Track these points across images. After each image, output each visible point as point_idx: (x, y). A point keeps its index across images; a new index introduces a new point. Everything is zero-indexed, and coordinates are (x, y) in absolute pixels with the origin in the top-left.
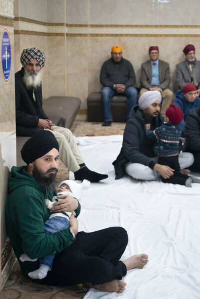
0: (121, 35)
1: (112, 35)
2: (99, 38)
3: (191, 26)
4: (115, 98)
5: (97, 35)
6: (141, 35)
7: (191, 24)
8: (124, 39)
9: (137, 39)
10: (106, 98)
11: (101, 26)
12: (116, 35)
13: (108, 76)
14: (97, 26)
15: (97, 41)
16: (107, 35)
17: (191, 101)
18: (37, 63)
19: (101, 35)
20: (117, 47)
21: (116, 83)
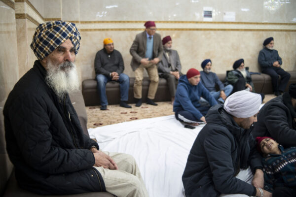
0: (107, 30)
1: (100, 30)
2: (89, 33)
3: (164, 22)
4: (108, 84)
5: (86, 30)
6: (124, 29)
7: (163, 20)
8: (110, 33)
9: (121, 32)
10: (102, 85)
11: (90, 22)
12: (103, 30)
13: (103, 65)
14: (86, 22)
15: (87, 35)
16: (95, 30)
17: (196, 84)
18: (72, 46)
19: (91, 30)
20: (109, 39)
21: (112, 72)
